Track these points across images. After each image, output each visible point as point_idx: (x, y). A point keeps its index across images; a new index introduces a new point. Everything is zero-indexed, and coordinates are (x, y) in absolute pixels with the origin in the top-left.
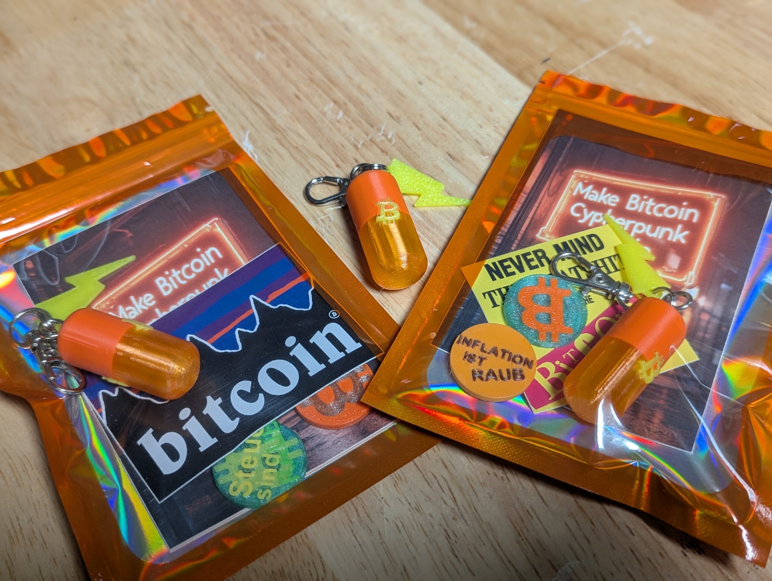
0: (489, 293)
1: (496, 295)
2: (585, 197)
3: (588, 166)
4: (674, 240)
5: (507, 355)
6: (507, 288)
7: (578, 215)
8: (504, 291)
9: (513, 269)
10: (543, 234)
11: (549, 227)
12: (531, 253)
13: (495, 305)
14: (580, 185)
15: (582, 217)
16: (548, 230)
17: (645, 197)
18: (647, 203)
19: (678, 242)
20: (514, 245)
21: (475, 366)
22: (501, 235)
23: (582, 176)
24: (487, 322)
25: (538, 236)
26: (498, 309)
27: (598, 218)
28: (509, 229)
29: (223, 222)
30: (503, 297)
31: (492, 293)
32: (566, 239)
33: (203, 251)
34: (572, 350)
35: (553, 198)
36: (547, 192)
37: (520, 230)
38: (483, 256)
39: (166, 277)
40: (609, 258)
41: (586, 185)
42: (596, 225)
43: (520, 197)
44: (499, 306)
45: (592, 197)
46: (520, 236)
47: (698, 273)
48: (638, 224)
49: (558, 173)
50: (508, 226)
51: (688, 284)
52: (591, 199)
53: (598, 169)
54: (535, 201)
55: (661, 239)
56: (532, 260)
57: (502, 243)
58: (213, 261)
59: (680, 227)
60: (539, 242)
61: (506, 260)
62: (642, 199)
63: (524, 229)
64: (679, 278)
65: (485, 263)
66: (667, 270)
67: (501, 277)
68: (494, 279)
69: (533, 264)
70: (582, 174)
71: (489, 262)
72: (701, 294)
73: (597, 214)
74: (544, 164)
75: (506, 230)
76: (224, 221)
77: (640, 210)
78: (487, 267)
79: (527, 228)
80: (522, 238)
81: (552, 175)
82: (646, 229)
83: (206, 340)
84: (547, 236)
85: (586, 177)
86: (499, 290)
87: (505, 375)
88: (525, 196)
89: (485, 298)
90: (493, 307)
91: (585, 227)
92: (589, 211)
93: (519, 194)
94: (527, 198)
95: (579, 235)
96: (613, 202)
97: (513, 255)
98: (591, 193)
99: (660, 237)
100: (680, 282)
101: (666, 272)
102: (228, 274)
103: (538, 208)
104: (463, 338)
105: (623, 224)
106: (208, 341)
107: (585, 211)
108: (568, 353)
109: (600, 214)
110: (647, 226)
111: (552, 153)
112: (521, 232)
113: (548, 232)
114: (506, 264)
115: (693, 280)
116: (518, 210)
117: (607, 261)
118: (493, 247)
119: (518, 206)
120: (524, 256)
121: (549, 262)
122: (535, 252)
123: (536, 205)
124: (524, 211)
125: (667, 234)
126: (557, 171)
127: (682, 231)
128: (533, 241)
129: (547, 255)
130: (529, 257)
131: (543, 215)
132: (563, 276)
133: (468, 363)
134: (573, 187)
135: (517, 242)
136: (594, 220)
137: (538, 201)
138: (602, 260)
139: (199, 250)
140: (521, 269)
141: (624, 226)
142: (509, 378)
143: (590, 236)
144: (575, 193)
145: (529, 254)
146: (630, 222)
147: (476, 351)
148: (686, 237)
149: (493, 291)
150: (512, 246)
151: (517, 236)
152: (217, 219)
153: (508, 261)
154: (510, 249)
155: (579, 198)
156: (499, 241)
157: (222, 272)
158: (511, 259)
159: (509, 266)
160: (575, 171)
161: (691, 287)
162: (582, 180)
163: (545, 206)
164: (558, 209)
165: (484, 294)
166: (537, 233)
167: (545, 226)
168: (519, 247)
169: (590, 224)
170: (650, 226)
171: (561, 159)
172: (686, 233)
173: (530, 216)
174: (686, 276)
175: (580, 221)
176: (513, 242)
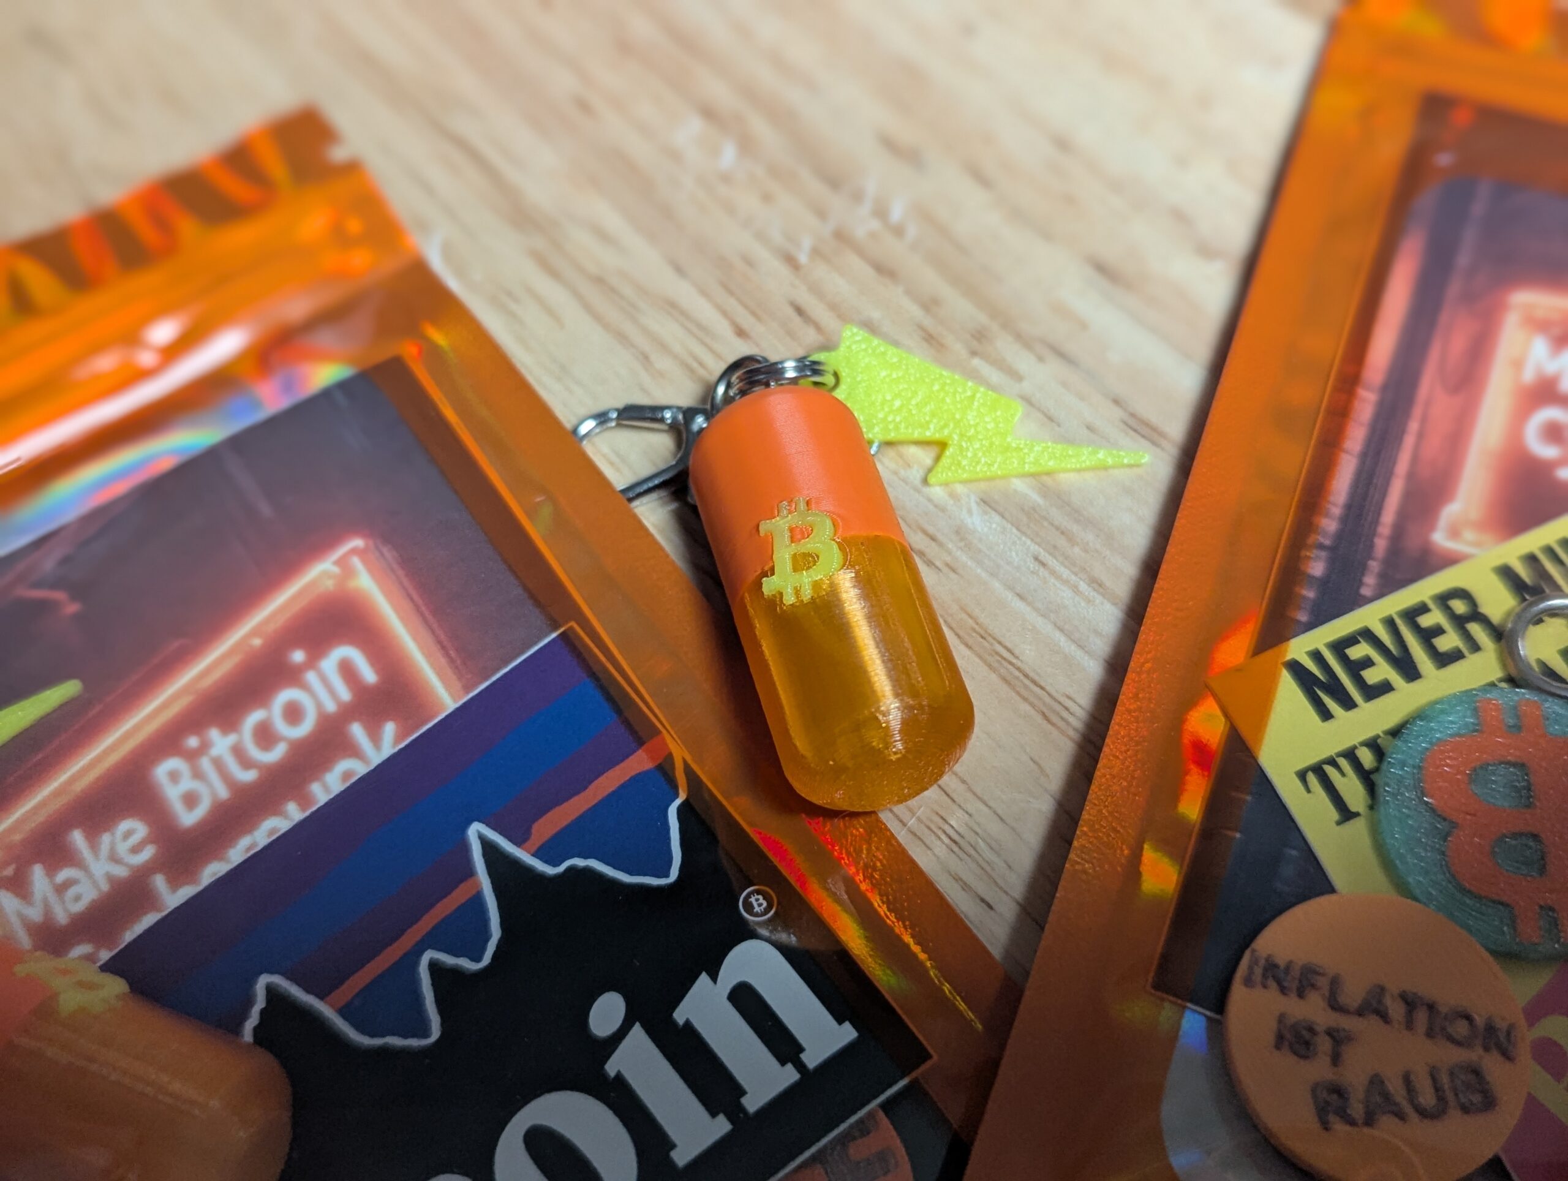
0: (1318, 770)
1: (1343, 774)
5: (1422, 1016)
6: (1373, 745)
7: (1552, 453)
8: (1367, 758)
9: (1380, 671)
10: (1454, 533)
11: (1470, 503)
12: (1431, 605)
13: (1346, 814)
14: (1539, 345)
15: (1566, 460)
16: (1469, 513)
20: (1370, 581)
21: (1318, 1069)
22: (1321, 547)
23: (1539, 314)
25: (1440, 538)
26: (1359, 828)
28: (1344, 520)
29: (381, 553)
30: (1367, 778)
31: (1329, 770)
32: (1533, 541)
33: (312, 661)
35: (1459, 399)
36: (1438, 379)
37: (1376, 522)
38: (1275, 630)
39: (192, 756)
43: (1357, 403)
44: (1357, 815)
46: (1381, 545)
49: (1464, 309)
50: (1337, 512)
56: (1438, 631)
57: (1327, 572)
60: (1450, 560)
61: (1351, 640)
63: (1387, 518)
65: (1288, 658)
67: (1348, 704)
68: (1326, 715)
69: (1449, 641)
70: (1539, 305)
71: (1296, 650)
75: (1333, 526)
76: (384, 550)
78: (1295, 668)
79: (1398, 515)
80: (1389, 551)
81: (1444, 319)
84: (1471, 536)
86: (1350, 755)
87: (1427, 1096)
88: (1374, 398)
89: (1308, 791)
90: (1339, 823)
97: (1370, 617)
104: (1262, 962)
111: (1433, 236)
112: (1379, 530)
113: (1469, 522)
114: (1356, 652)
116: (1357, 449)
118: (1304, 592)
119: (1356, 438)
120: (1412, 615)
121: (1498, 634)
122: (1443, 599)
124: (1378, 454)
128: (1427, 561)
129: (1485, 610)
130: (1425, 621)
133: (1294, 1061)
135: (1374, 566)
137: (1416, 415)
139: (298, 656)
140: (1409, 671)
142: (1443, 1105)
144: (1528, 376)
145: (1423, 609)
147: (1313, 1009)
149: (1332, 762)
150: (1361, 583)
151: (1370, 546)
152: (359, 542)
153: (1358, 642)
154: (1358, 594)
155: (1545, 391)
156: (1317, 568)
158: (1367, 635)
159: (1368, 663)
160: (1516, 298)
162: (1544, 328)
163: (1444, 429)
165: (1302, 775)
166: (1434, 528)
167: (1454, 502)
168: (1390, 584)
173: (1400, 469)
176: (1363, 568)
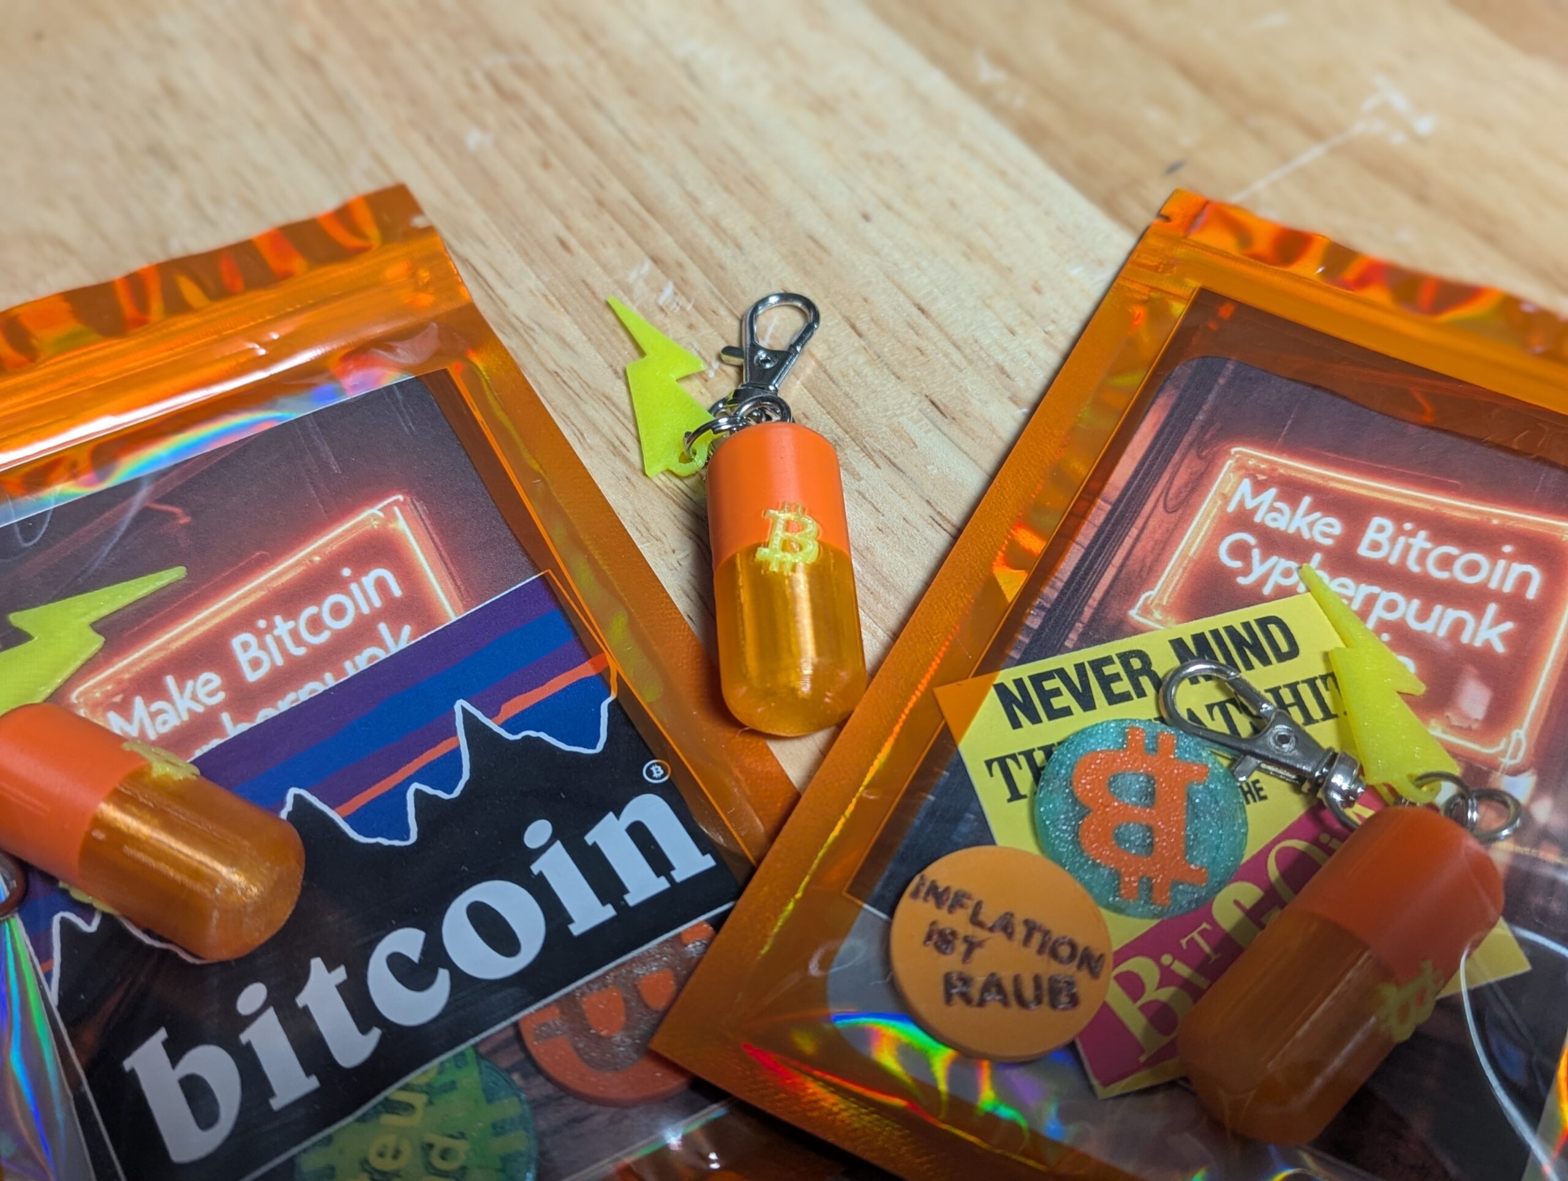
0: (1002, 761)
1: (1020, 767)
2: (1258, 519)
3: (1267, 439)
4: (1478, 643)
5: (1037, 938)
6: (1048, 751)
7: (1237, 564)
8: (1039, 757)
9: (1066, 700)
10: (1146, 611)
11: (1163, 591)
12: (1115, 659)
13: (1015, 795)
14: (1246, 485)
15: (1246, 571)
16: (1161, 599)
17: (1408, 526)
18: (1411, 540)
19: (1488, 647)
20: (1073, 636)
21: (952, 962)
22: (1041, 608)
23: (1251, 462)
24: (991, 841)
25: (1134, 613)
26: (1022, 805)
27: (1287, 573)
28: (1062, 593)
29: (416, 507)
30: (1037, 773)
31: (1010, 763)
32: (1205, 625)
33: (356, 577)
34: (1205, 925)
35: (1174, 517)
36: (1162, 499)
37: (1089, 595)
38: (992, 662)
40: (1311, 682)
41: (1259, 487)
42: (1283, 592)
43: (1094, 510)
44: (1025, 797)
45: (1275, 520)
46: (1088, 612)
47: (1536, 733)
48: (1386, 596)
49: (1193, 451)
50: (1060, 585)
51: (1507, 762)
52: (1272, 525)
53: (1292, 448)
54: (1132, 522)
55: (1443, 639)
56: (1116, 677)
57: (1042, 627)
58: (377, 603)
59: (1492, 609)
60: (1137, 630)
61: (1048, 675)
62: (1399, 531)
63: (1098, 594)
64: (1483, 745)
65: (997, 681)
66: (1455, 721)
67: (1035, 719)
68: (1016, 724)
69: (1118, 688)
70: (1252, 457)
71: (1006, 676)
72: (1540, 789)
73: (1284, 563)
74: (1158, 427)
75: (1055, 595)
76: (417, 504)
77: (1393, 560)
78: (1001, 689)
79: (1107, 593)
80: (1093, 619)
81: (1177, 457)
82: (1408, 609)
83: (333, 807)
84: (1157, 615)
85: (1263, 466)
86: (1029, 755)
87: (1029, 993)
88: (1108, 507)
89: (991, 775)
90: (1010, 800)
91: (1254, 597)
92: (1265, 557)
93: (1092, 503)
94: (1111, 513)
95: (1236, 618)
96: (1325, 535)
97: (1067, 661)
98: (1272, 509)
99: (1442, 632)
100: (1488, 755)
101: (1452, 727)
102: (408, 641)
103: (1137, 539)
104: (928, 884)
105: (1349, 593)
106: (338, 809)
107: (1256, 553)
108: (1195, 935)
109: (1293, 565)
110: (1409, 601)
111: (1180, 398)
112: (1091, 602)
113: (1159, 605)
114: (1048, 685)
115: (1521, 754)
116: (1086, 543)
117: (1305, 691)
118: (1020, 637)
119: (1086, 534)
120: (1098, 665)
121: (1158, 683)
122: (1125, 658)
123: (1134, 532)
124: (1103, 546)
125: (1458, 627)
126: (1191, 445)
127: (1497, 621)
128: (1121, 629)
129: (1154, 668)
130: (1108, 670)
131: (1148, 561)
132: (1193, 726)
133: (935, 953)
134: (1226, 490)
135: (1079, 626)
136: (1276, 579)
137: (1139, 522)
138: (1293, 687)
139: (346, 572)
140: (1087, 703)
141: (1350, 599)
142: (1038, 1000)
143: (1263, 622)
144: (1231, 508)
145: (1108, 661)
146: (1366, 589)
147: (958, 921)
148: (1506, 638)
149: (1013, 757)
150: (1066, 637)
151: (1081, 613)
152: (401, 497)
153: (1054, 678)
154: (1063, 644)
155: (1242, 520)
156: (1034, 622)
157: (396, 635)
158: (1061, 673)
159: (1057, 692)
160: (1234, 450)
161: (1515, 772)
162: (1251, 474)
163: (1157, 536)
164: (1189, 546)
165: (989, 764)
166: (1131, 607)
167: (1152, 589)
168: (1086, 641)
169: (1267, 590)
170: (1416, 603)
171: (1201, 417)
172: (1508, 626)
173: (1117, 560)
174: (1504, 741)
175: (1242, 581)
176: (1071, 627)
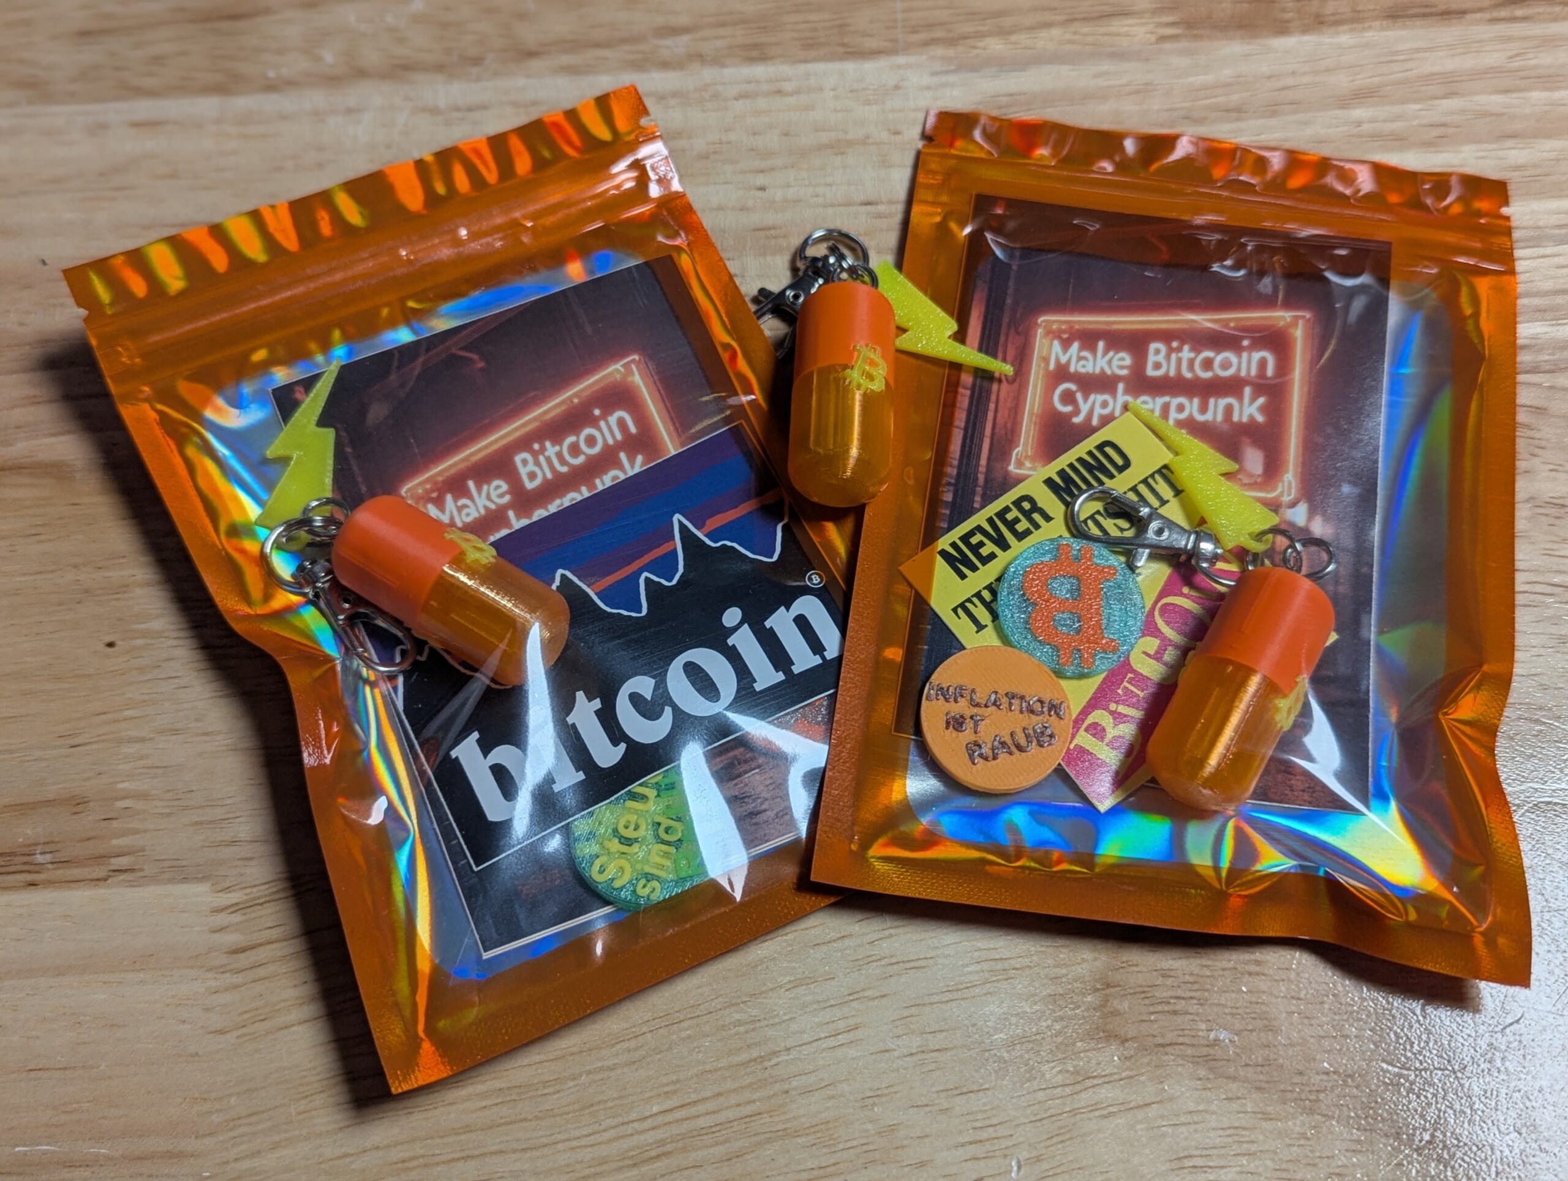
0: (962, 606)
1: (976, 606)
2: (1072, 369)
3: (1060, 305)
4: (1245, 419)
5: (1016, 702)
6: (989, 588)
7: (1068, 409)
9: (989, 548)
10: (1020, 464)
11: (1026, 445)
12: (1011, 506)
13: (980, 627)
14: (1057, 346)
15: (1077, 412)
16: (1027, 451)
17: (1175, 344)
18: (1180, 355)
19: (1252, 418)
20: (978, 498)
22: (949, 484)
23: (1054, 327)
25: (1012, 469)
26: (988, 632)
27: (1105, 405)
28: (961, 470)
30: (988, 606)
31: (968, 604)
32: (1063, 461)
34: (1130, 675)
35: (1016, 385)
37: (978, 465)
38: (930, 536)
40: (1145, 481)
41: (1066, 344)
42: (1106, 420)
43: (959, 397)
44: (987, 626)
45: (1084, 366)
46: (981, 478)
47: (1299, 472)
48: (1176, 401)
49: (1012, 330)
50: (955, 463)
51: (1286, 499)
52: (1082, 370)
53: (1081, 304)
54: (988, 399)
55: (1221, 423)
56: (1017, 520)
57: (954, 498)
59: (1247, 391)
60: (1019, 480)
61: (971, 533)
62: (1171, 350)
63: (983, 462)
64: (1268, 492)
65: (939, 549)
66: (1246, 481)
67: (974, 569)
68: (963, 576)
69: (1021, 527)
70: (1054, 322)
71: (944, 543)
72: (1312, 512)
73: (1100, 398)
74: (982, 317)
75: (954, 472)
77: (1172, 373)
78: (944, 553)
79: (989, 459)
80: (986, 481)
81: (1002, 338)
82: (1192, 407)
84: (1028, 464)
85: (1063, 327)
86: (978, 595)
87: (1022, 741)
88: (968, 392)
89: (960, 618)
90: (977, 632)
91: (1087, 430)
92: (1086, 398)
93: (956, 392)
94: (972, 396)
95: (1080, 450)
96: (1122, 367)
97: (979, 519)
98: (1080, 358)
99: (1220, 418)
100: (1271, 499)
101: (1245, 485)
103: (996, 411)
104: (935, 688)
105: (1150, 406)
107: (1079, 397)
108: (1126, 684)
109: (1106, 397)
110: (1191, 402)
111: (990, 290)
112: (980, 469)
113: (1027, 457)
114: (974, 540)
115: (1293, 491)
116: (963, 425)
117: (1142, 488)
118: (944, 511)
119: (960, 419)
120: (1001, 514)
122: (1017, 503)
123: (992, 406)
124: (975, 424)
125: (1229, 410)
126: (1009, 326)
127: (1253, 399)
128: (1007, 483)
129: (1040, 505)
130: (1010, 516)
131: (1009, 425)
133: (955, 733)
134: (1045, 353)
135: (979, 490)
136: (1098, 411)
137: (993, 397)
138: (1134, 489)
140: (1004, 546)
141: (1152, 411)
142: (1030, 744)
143: (1101, 447)
144: (1052, 366)
145: (1007, 509)
146: (1161, 401)
147: (962, 707)
148: (1262, 409)
149: (969, 600)
150: (973, 502)
151: (977, 479)
153: (976, 533)
154: (973, 507)
155: (1062, 374)
156: (948, 496)
158: (979, 529)
159: (981, 544)
160: (1041, 319)
161: (1293, 505)
162: (1057, 335)
163: (1008, 405)
164: (1032, 406)
165: (955, 610)
166: (1009, 464)
167: (1018, 446)
168: (987, 500)
169: (1095, 422)
170: (1196, 401)
171: (1009, 301)
172: (1261, 400)
173: (988, 431)
174: (1280, 485)
175: (1076, 420)
176: (974, 493)
